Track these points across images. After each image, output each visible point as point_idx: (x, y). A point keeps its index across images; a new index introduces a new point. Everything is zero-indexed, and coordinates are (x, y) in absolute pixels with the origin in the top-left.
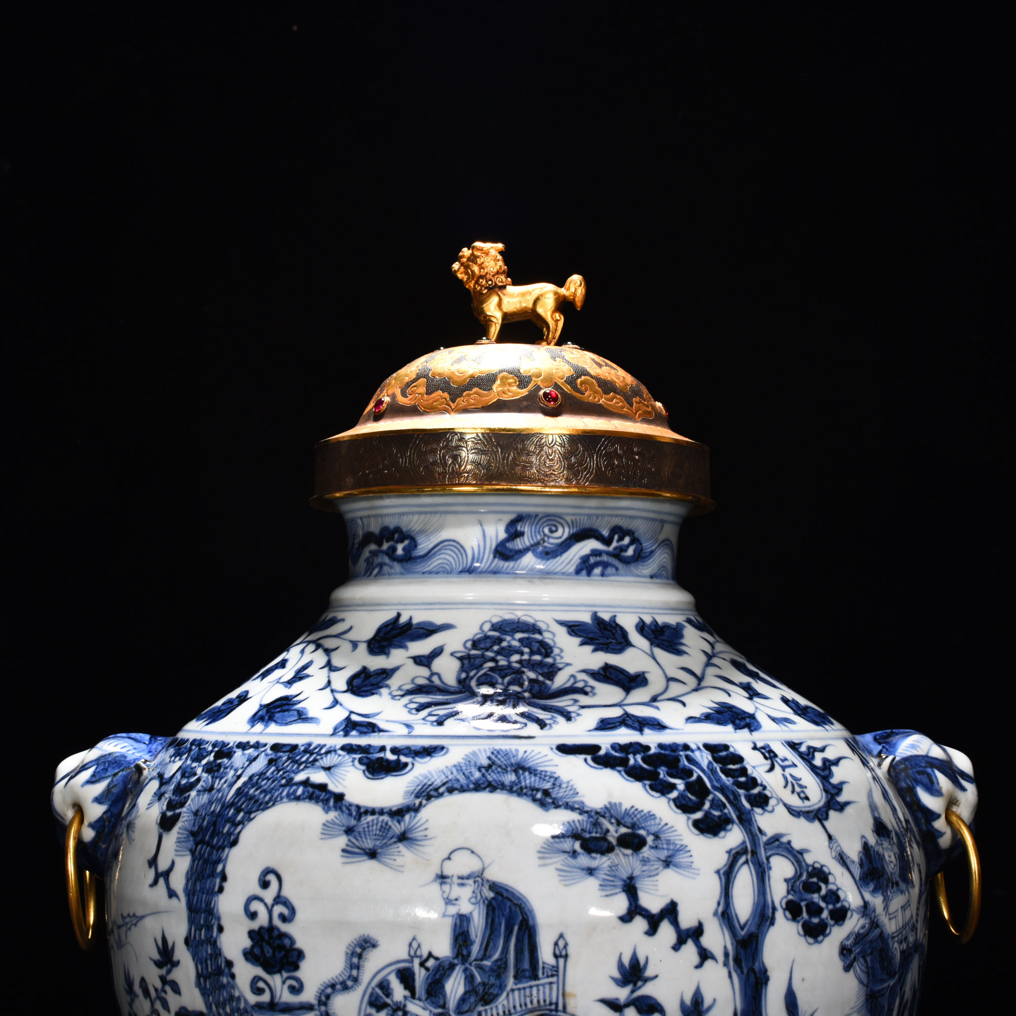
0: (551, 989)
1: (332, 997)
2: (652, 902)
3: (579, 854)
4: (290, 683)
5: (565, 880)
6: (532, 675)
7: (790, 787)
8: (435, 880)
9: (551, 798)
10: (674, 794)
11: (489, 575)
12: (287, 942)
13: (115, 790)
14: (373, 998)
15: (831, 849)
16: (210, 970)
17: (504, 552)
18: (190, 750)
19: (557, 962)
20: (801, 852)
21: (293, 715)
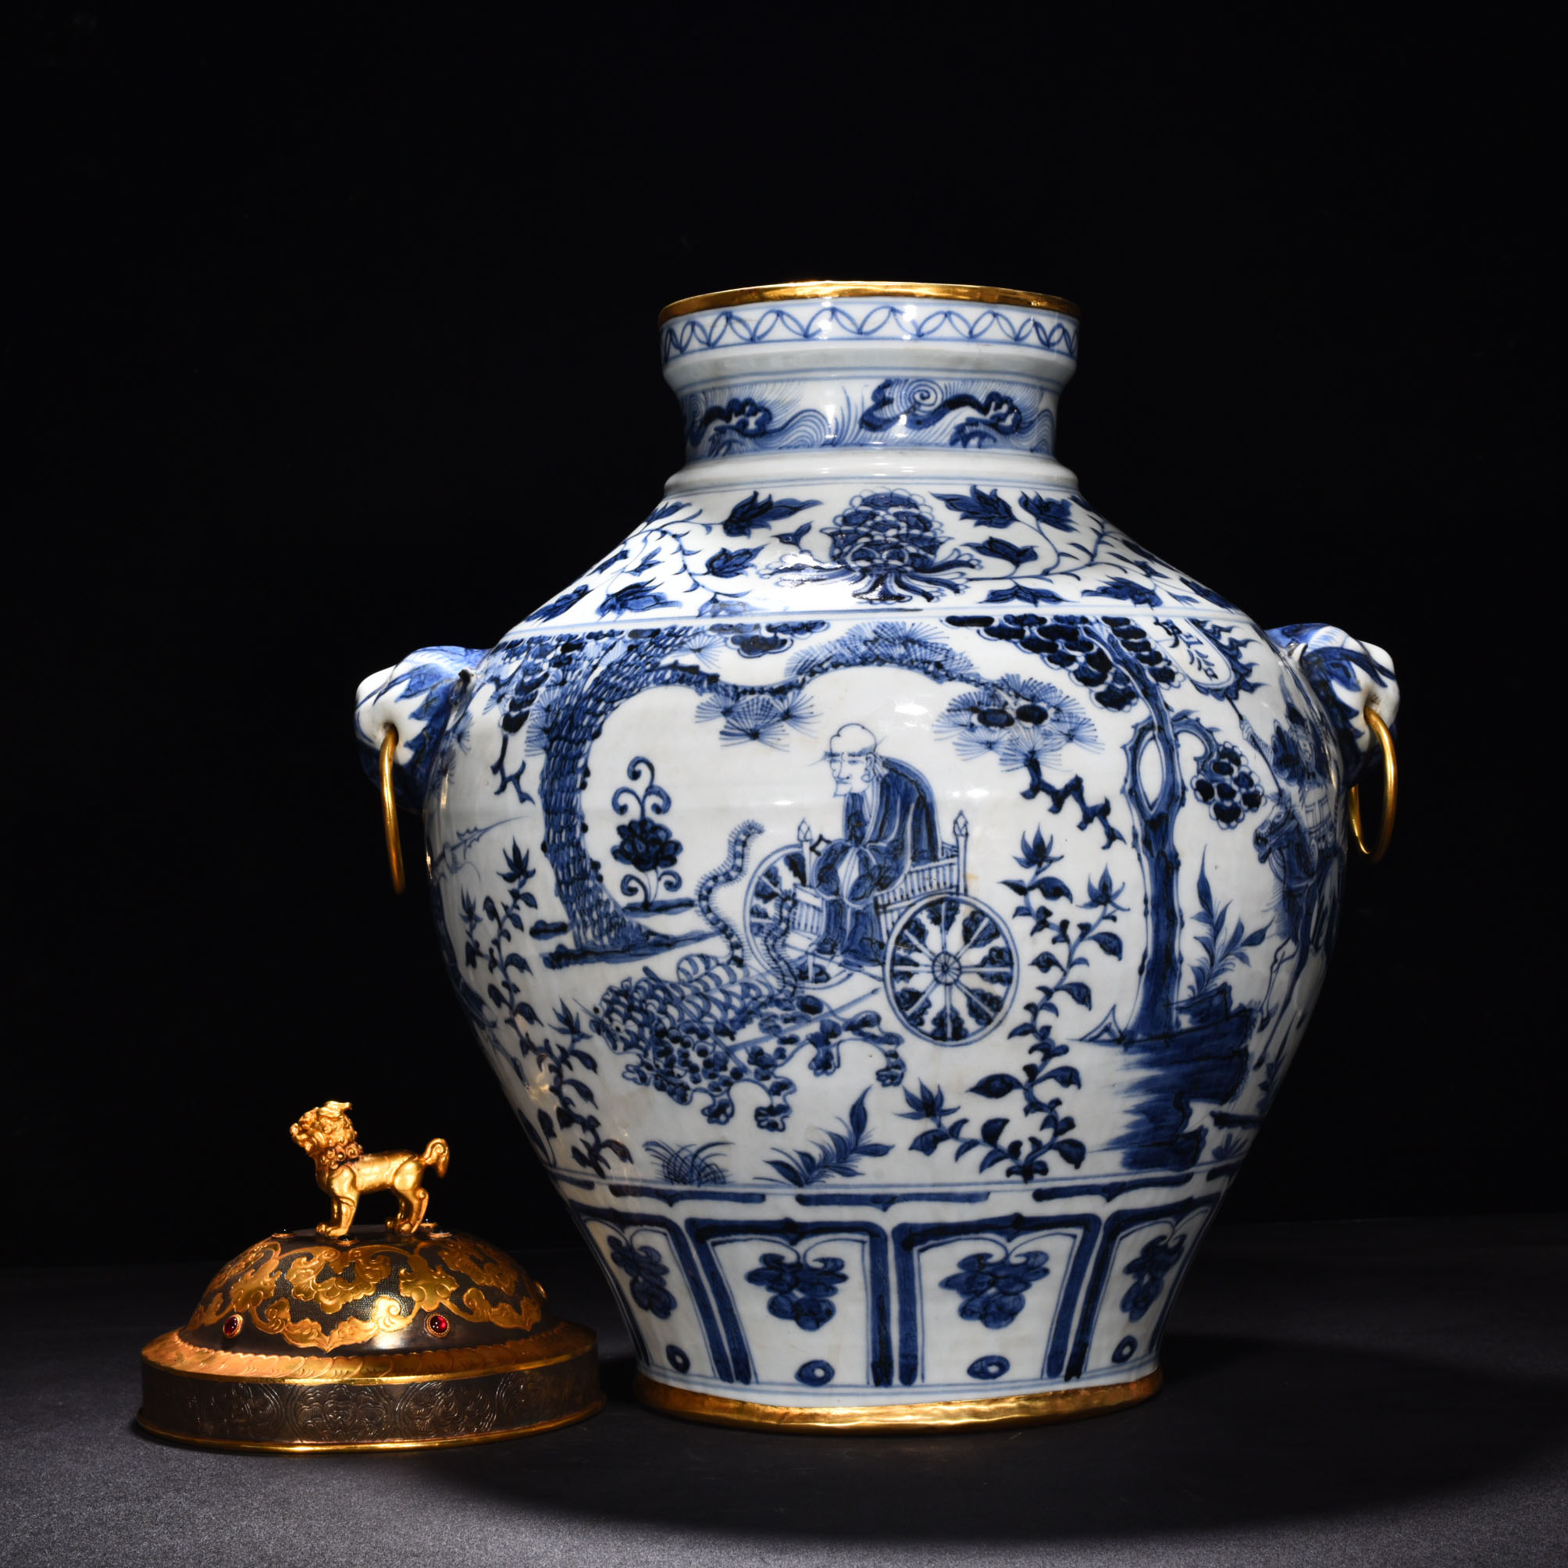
0: (951, 871)
1: (714, 890)
2: (1056, 778)
3: (976, 727)
4: (638, 571)
5: (962, 755)
6: (912, 550)
7: (1196, 663)
8: (824, 758)
9: (944, 670)
10: (1075, 667)
11: (854, 447)
12: (662, 834)
13: (435, 704)
14: (760, 888)
15: (1242, 729)
16: (572, 874)
17: (872, 422)
18: (529, 649)
19: (957, 841)
20: (1211, 731)
21: (650, 601)
